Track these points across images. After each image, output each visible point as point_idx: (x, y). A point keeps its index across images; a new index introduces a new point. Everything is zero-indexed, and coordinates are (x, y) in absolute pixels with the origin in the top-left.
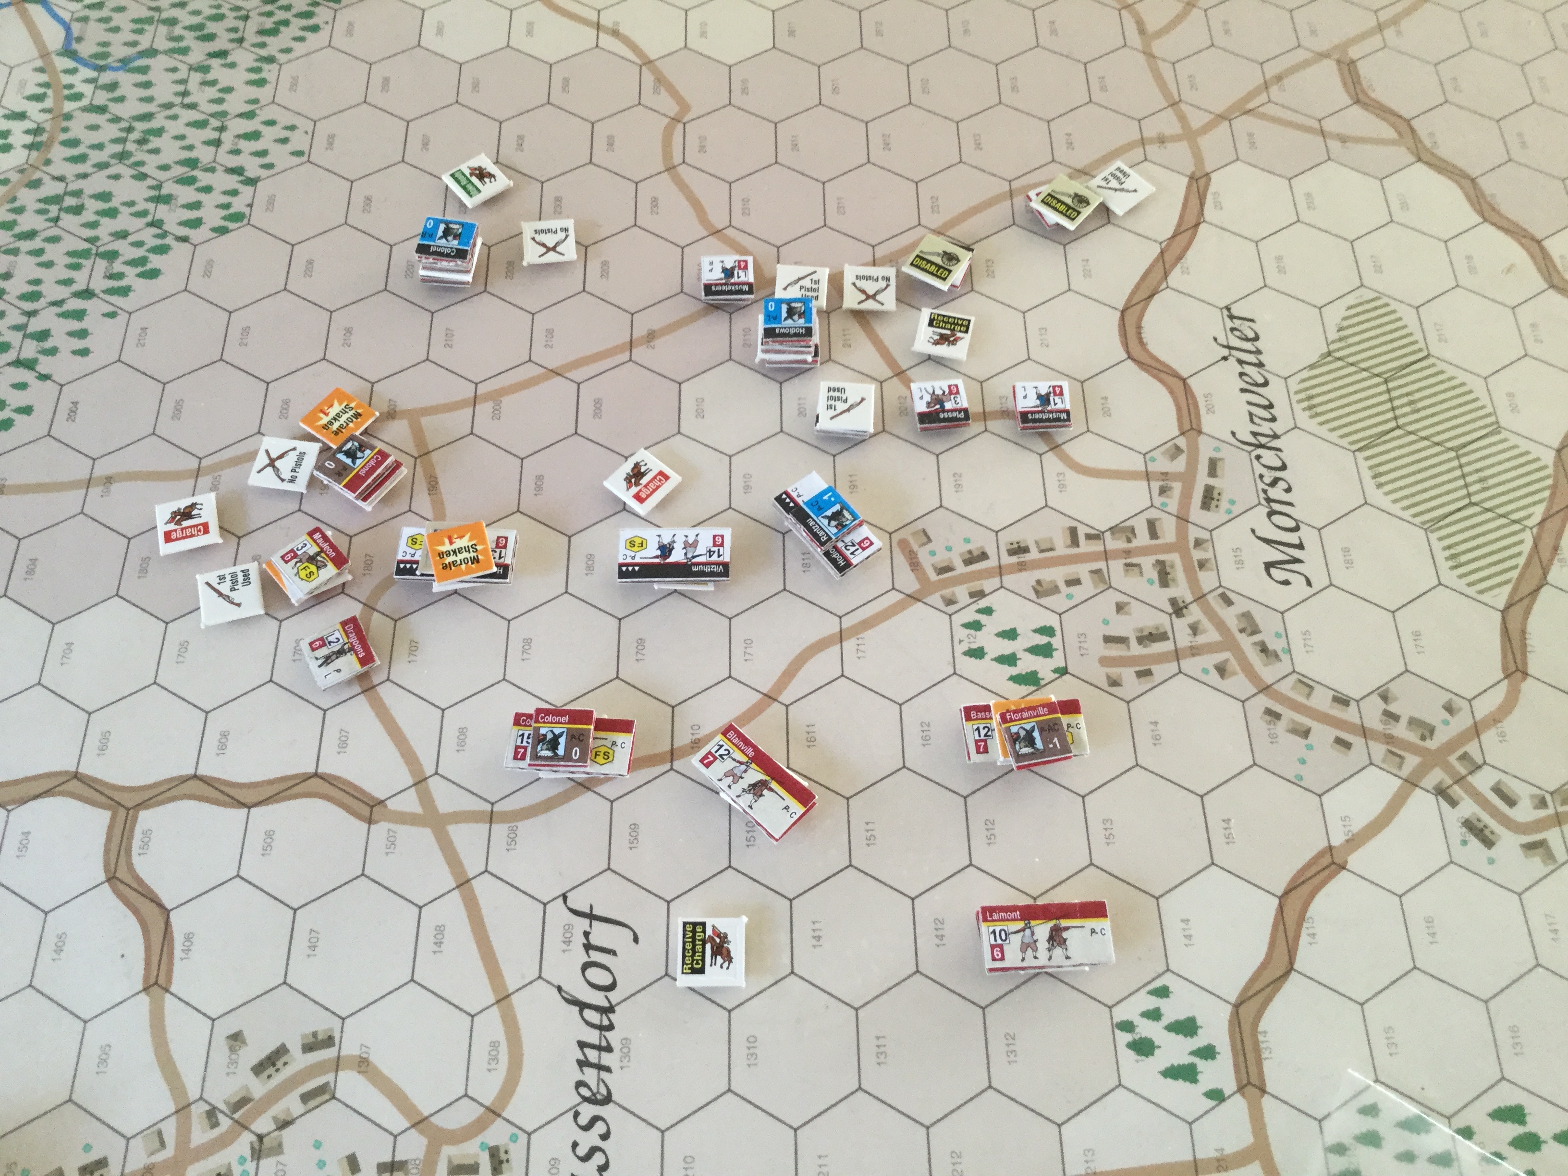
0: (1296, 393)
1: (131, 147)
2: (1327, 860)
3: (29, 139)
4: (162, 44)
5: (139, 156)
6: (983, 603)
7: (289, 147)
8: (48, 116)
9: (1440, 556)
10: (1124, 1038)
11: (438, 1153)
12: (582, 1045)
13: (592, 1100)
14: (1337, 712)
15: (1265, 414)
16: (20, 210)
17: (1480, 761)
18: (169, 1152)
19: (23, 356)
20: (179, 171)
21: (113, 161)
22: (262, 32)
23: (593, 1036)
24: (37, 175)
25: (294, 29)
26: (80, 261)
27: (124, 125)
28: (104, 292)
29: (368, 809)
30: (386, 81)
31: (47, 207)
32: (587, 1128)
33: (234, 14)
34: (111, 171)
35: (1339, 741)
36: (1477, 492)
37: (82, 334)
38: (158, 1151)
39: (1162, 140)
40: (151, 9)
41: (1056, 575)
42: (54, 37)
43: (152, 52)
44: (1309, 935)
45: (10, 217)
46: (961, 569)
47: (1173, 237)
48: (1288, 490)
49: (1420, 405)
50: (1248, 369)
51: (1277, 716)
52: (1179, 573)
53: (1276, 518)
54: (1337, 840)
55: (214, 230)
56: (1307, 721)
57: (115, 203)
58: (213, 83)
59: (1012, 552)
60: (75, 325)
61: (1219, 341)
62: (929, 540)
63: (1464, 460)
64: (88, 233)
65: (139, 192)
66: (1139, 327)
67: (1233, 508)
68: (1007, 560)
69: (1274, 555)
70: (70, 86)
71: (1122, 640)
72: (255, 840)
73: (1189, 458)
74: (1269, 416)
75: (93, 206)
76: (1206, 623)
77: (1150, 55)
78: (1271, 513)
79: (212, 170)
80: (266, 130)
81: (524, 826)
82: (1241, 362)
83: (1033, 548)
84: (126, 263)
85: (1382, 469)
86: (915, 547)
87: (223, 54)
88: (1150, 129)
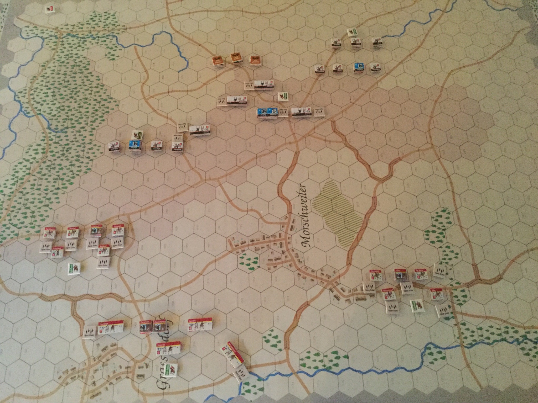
0: (313, 203)
1: (65, 152)
2: (306, 304)
3: (42, 151)
4: (70, 125)
5: (67, 154)
6: (244, 253)
7: (100, 151)
8: (46, 145)
9: (337, 239)
10: (264, 339)
11: (136, 364)
14: (312, 274)
15: (305, 209)
16: (42, 169)
17: (339, 283)
18: (87, 366)
19: (46, 204)
20: (76, 158)
21: (61, 156)
22: (91, 122)
24: (45, 160)
25: (99, 120)
26: (56, 181)
27: (63, 147)
28: (62, 188)
29: (121, 300)
31: (48, 168)
32: (163, 359)
33: (86, 117)
35: (311, 279)
36: (346, 225)
37: (58, 198)
38: (85, 366)
39: (290, 143)
40: (67, 116)
41: (259, 246)
42: (45, 124)
43: (67, 128)
44: (301, 318)
45: (40, 170)
46: (240, 245)
47: (291, 167)
48: (308, 226)
49: (338, 205)
51: (300, 275)
52: (284, 245)
53: (305, 232)
54: (309, 300)
55: (84, 172)
56: (305, 276)
57: (62, 166)
58: (82, 135)
59: (251, 241)
60: (56, 196)
61: (298, 192)
62: (234, 239)
63: (345, 218)
64: (57, 174)
65: (67, 163)
66: (281, 189)
67: (297, 230)
68: (250, 243)
69: (303, 240)
70: (50, 137)
71: (271, 260)
72: (100, 307)
73: (289, 219)
75: (58, 167)
76: (289, 256)
77: (289, 121)
78: (304, 231)
79: (83, 157)
80: (94, 147)
81: (151, 302)
82: (302, 197)
83: (255, 240)
84: (66, 181)
85: (328, 221)
86: (231, 240)
87: (83, 128)
88: (288, 140)
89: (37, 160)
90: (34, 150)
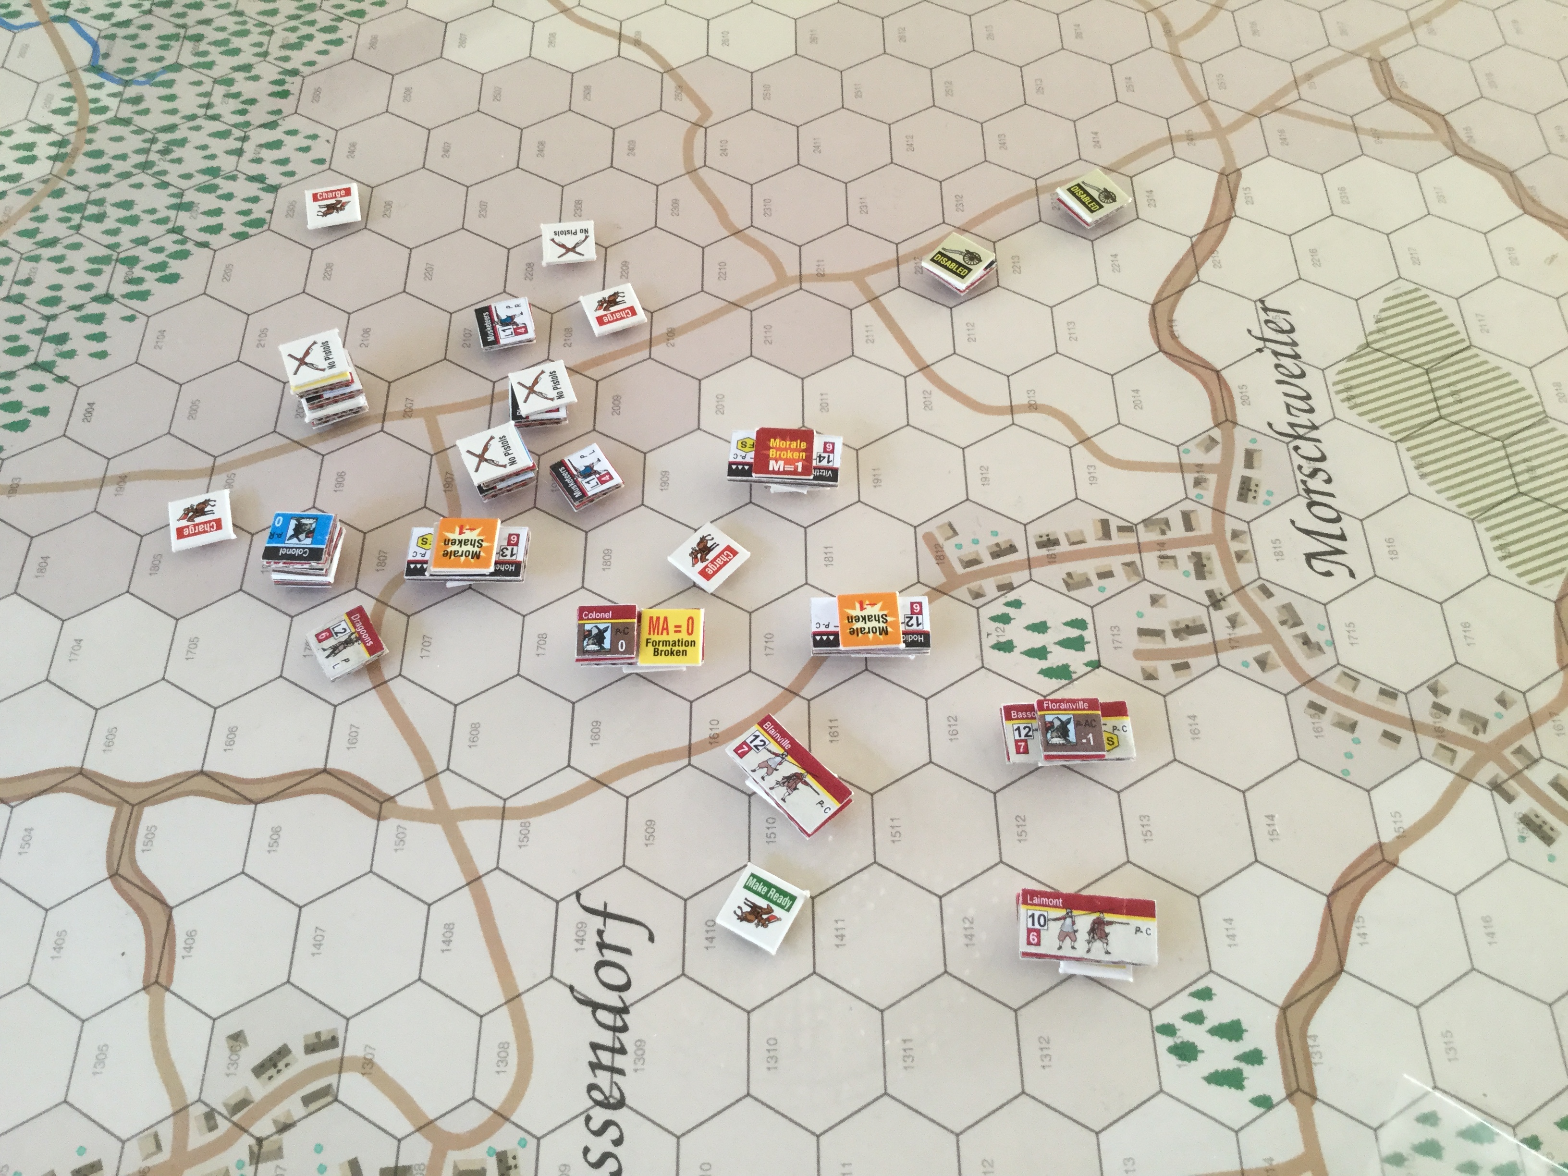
0: (1335, 384)
1: (153, 157)
2: (1377, 857)
4: (187, 58)
5: (162, 166)
6: (1011, 596)
7: (312, 155)
8: (73, 129)
9: (1489, 546)
10: (1165, 1042)
11: (444, 1156)
12: (595, 1047)
13: (605, 1104)
14: (1385, 705)
15: (1303, 405)
16: (43, 219)
17: (1536, 755)
18: (164, 1156)
19: (40, 360)
20: (200, 179)
21: (135, 171)
23: (606, 1038)
24: (62, 185)
25: (318, 43)
26: (100, 266)
27: (148, 136)
28: (124, 296)
29: (377, 805)
30: (408, 91)
31: (69, 215)
32: (599, 1133)
33: (260, 30)
34: (134, 180)
35: (1386, 735)
36: (1525, 482)
37: (100, 337)
38: (153, 1154)
39: (1190, 138)
40: (178, 26)
41: (1088, 567)
42: (81, 53)
43: (177, 67)
44: (1359, 935)
45: (33, 225)
46: (988, 562)
47: (1204, 231)
48: (1329, 481)
49: (1463, 395)
50: (1284, 361)
51: (1322, 710)
52: (1216, 565)
53: (1316, 509)
54: (1388, 836)
55: (234, 235)
57: (136, 211)
58: (237, 95)
59: (1041, 545)
60: (94, 329)
61: (1253, 333)
62: (955, 533)
63: (1510, 450)
64: (111, 240)
65: (161, 200)
66: (1171, 321)
67: (1270, 499)
68: (1035, 552)
69: (1313, 545)
70: (96, 100)
71: (1157, 633)
72: (261, 837)
73: (1224, 449)
74: (1307, 408)
75: (114, 214)
76: (1245, 615)
77: (1177, 56)
78: (1311, 504)
79: (234, 178)
80: (288, 140)
81: (536, 822)
82: (1276, 354)
83: (1063, 541)
84: (146, 268)
85: (1426, 459)
86: (941, 541)
87: (247, 68)
88: (1179, 127)
89: (22, 184)
90: (17, 147)
